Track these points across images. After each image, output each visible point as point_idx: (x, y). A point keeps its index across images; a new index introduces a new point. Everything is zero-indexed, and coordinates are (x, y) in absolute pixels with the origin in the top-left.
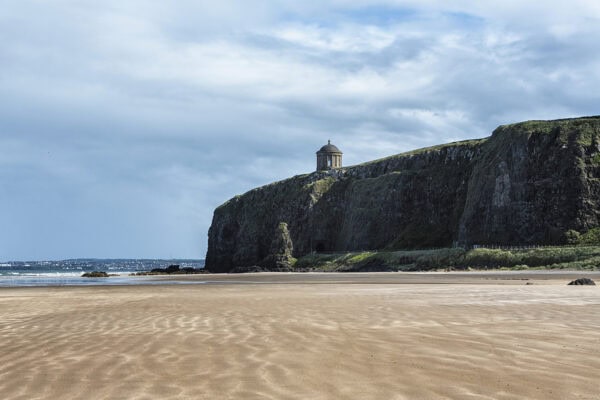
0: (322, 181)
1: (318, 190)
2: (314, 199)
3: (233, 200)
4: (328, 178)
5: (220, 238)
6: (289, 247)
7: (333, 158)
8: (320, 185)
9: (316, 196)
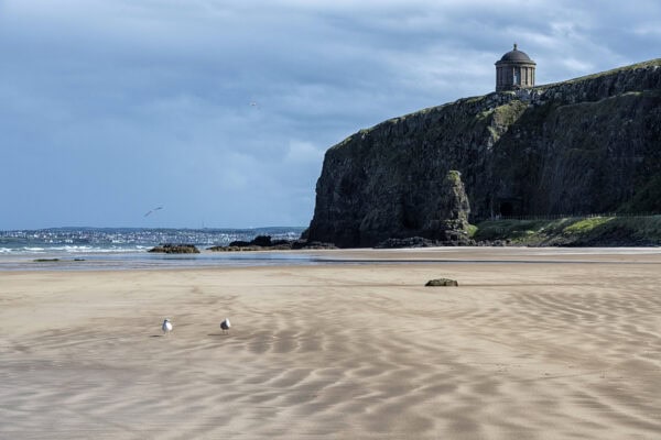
0: (506, 107)
1: (500, 121)
2: (495, 135)
3: (356, 137)
4: (515, 103)
5: (336, 195)
6: (464, 208)
7: (523, 71)
8: (503, 114)
9: (498, 129)
